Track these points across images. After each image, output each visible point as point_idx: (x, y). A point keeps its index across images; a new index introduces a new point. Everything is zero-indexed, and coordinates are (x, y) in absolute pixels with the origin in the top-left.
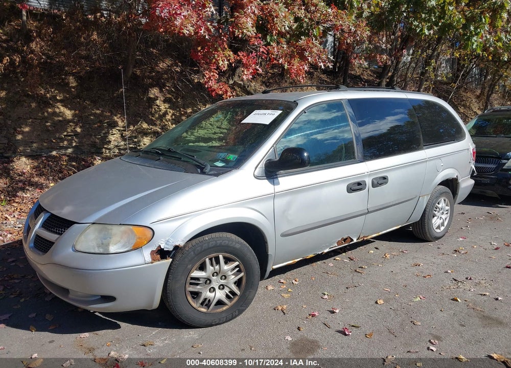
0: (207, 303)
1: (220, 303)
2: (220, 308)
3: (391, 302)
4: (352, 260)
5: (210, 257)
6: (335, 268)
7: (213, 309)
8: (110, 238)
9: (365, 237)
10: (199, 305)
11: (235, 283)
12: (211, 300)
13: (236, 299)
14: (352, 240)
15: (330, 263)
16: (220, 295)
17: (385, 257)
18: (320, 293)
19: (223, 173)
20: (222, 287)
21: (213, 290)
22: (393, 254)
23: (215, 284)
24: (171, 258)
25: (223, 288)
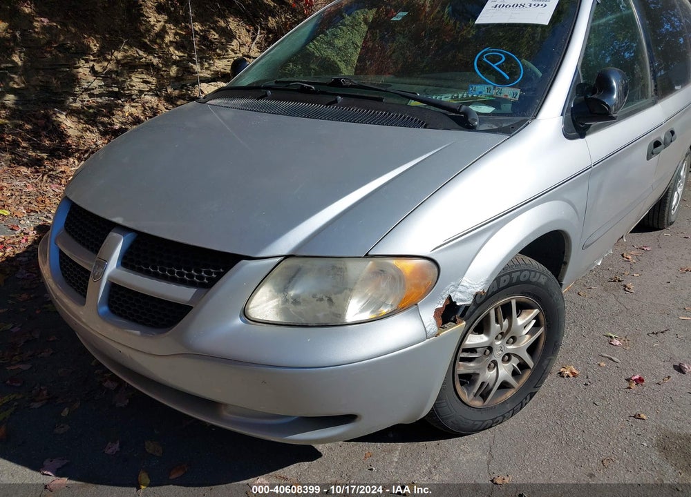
0: (483, 391)
1: (505, 386)
2: (502, 395)
5: (496, 307)
7: (494, 398)
10: (472, 396)
11: (529, 349)
12: (491, 385)
13: (527, 374)
16: (505, 372)
19: (513, 128)
20: (507, 357)
21: (494, 365)
22: (632, 253)
23: (497, 356)
25: (509, 360)
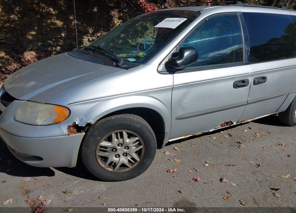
0: (113, 165)
1: (123, 166)
2: (123, 169)
3: (258, 175)
4: (231, 136)
5: (115, 132)
6: (217, 142)
7: (118, 169)
8: (37, 114)
9: (243, 121)
10: (106, 166)
11: (136, 152)
12: (117, 163)
13: (136, 164)
14: (233, 123)
15: (214, 137)
16: (124, 160)
17: (255, 135)
18: (203, 161)
19: (132, 67)
20: (125, 154)
21: (118, 156)
22: (262, 134)
23: (120, 152)
24: (85, 132)
